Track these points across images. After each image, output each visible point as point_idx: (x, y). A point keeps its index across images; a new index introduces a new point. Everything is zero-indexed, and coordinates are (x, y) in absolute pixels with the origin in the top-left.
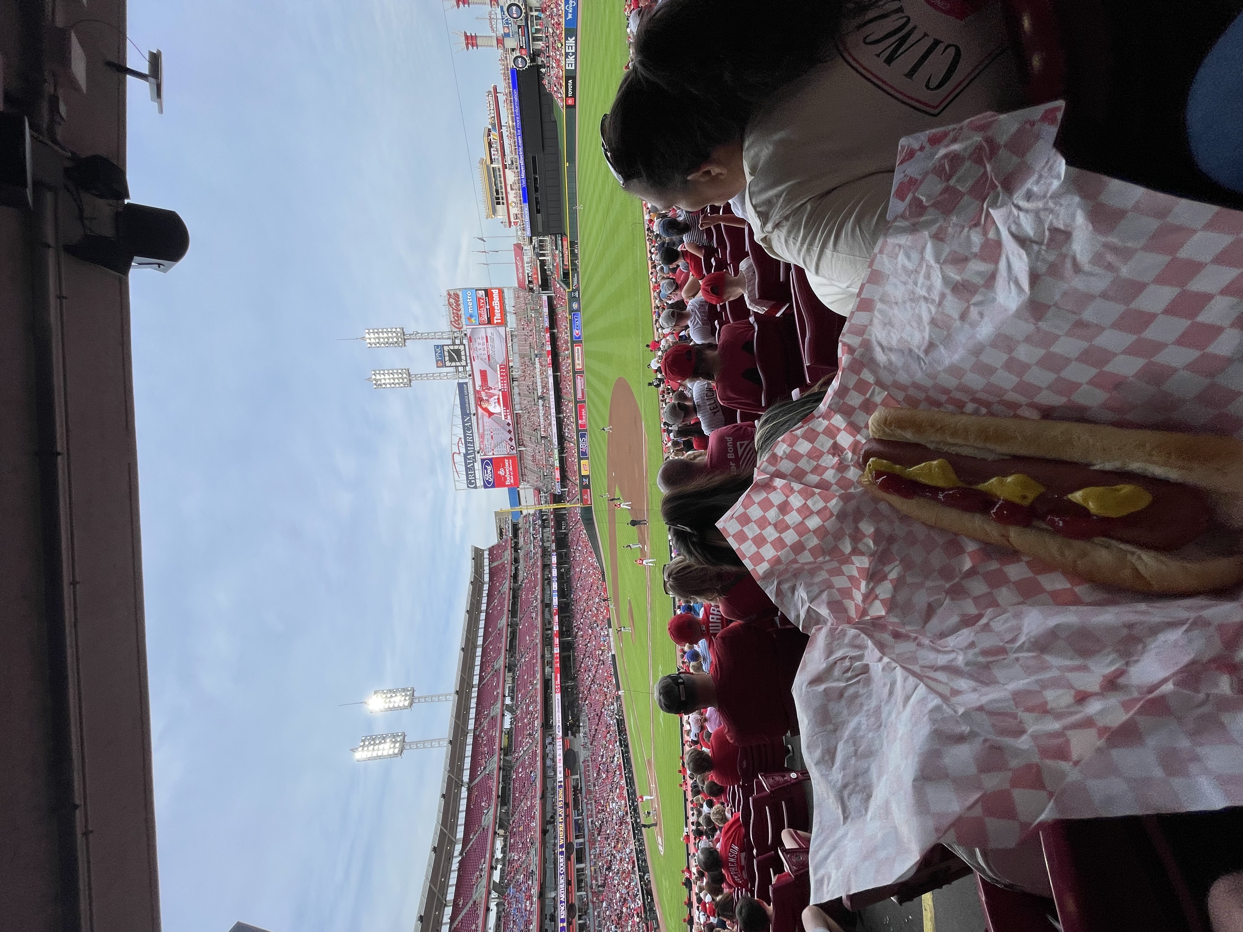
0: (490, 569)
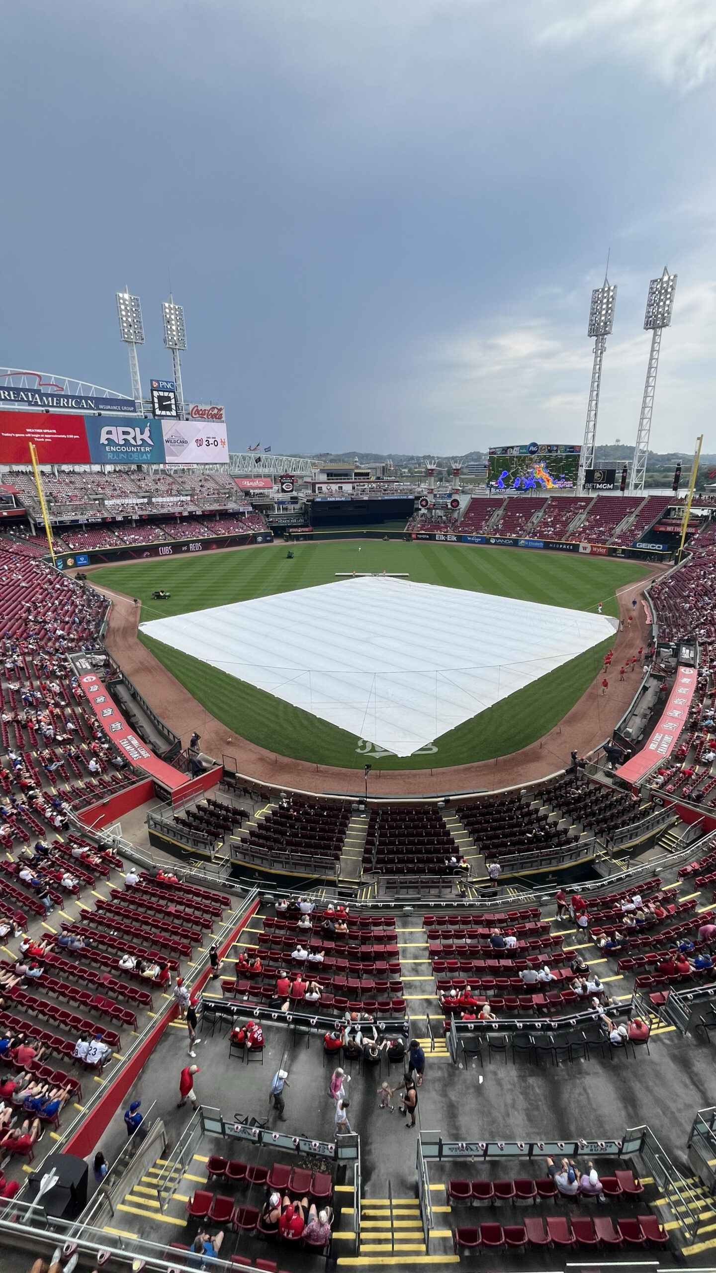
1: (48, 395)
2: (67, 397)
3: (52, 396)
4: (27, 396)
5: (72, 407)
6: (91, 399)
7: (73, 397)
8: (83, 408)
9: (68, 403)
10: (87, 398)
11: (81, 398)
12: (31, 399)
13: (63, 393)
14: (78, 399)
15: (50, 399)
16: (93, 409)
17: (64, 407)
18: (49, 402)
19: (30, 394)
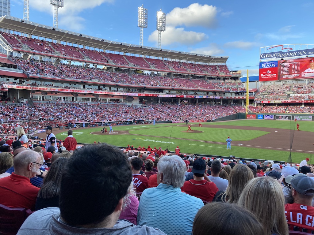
0: (215, 66)
1: (284, 53)
2: (293, 52)
3: (286, 53)
4: (276, 55)
5: (295, 56)
6: (305, 50)
7: (295, 52)
8: (300, 55)
9: (293, 54)
10: (302, 51)
11: (299, 51)
12: (277, 56)
13: (291, 51)
14: (298, 52)
15: (285, 54)
16: (306, 55)
17: (291, 56)
18: (284, 56)
19: (277, 54)
